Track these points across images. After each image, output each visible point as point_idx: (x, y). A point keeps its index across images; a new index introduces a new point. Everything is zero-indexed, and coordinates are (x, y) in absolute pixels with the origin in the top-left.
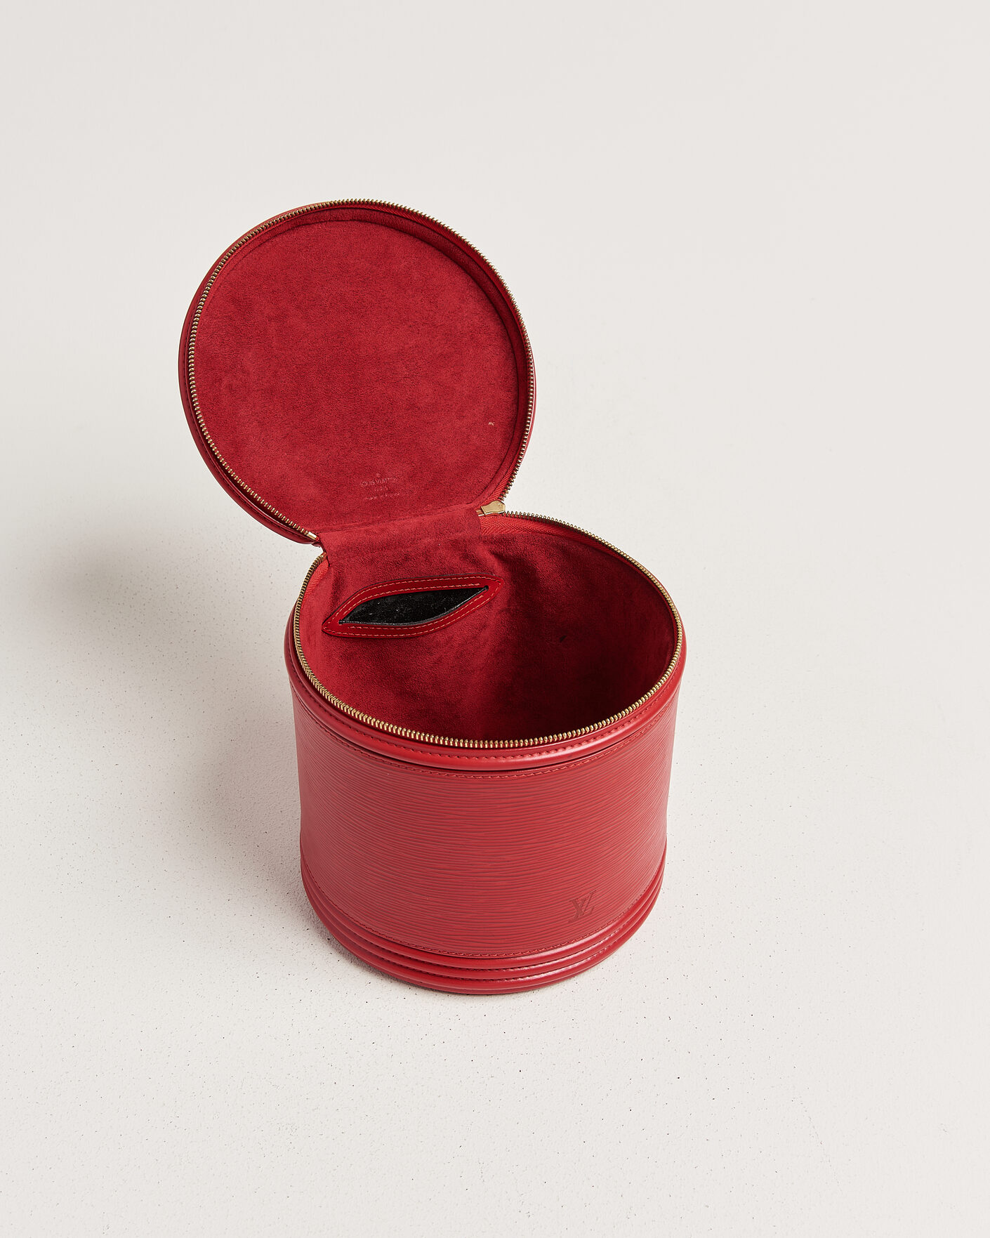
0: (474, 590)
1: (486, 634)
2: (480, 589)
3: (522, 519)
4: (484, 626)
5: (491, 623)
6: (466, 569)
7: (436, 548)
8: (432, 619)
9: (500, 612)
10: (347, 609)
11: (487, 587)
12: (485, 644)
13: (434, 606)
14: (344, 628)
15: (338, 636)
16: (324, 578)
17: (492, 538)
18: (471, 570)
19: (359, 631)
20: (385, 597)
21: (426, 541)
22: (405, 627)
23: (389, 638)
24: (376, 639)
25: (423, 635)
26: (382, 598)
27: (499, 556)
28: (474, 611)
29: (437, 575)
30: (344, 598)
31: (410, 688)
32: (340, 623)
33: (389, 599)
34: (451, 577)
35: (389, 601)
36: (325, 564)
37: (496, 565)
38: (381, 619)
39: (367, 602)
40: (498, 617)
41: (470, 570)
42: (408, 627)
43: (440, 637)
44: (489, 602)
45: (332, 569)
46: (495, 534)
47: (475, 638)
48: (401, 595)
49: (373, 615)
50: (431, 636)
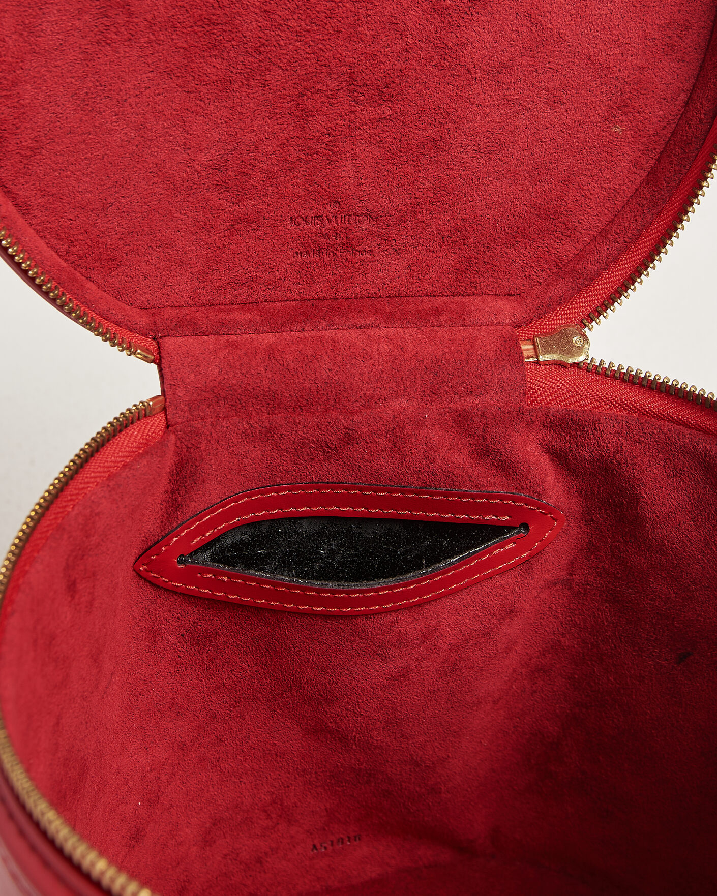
0: (497, 530)
1: (512, 629)
2: (510, 528)
3: (623, 380)
4: (511, 612)
5: (527, 606)
6: (482, 481)
7: (419, 423)
8: (391, 581)
9: (550, 585)
10: (200, 531)
11: (526, 526)
12: (508, 650)
13: (405, 553)
14: (188, 576)
15: (174, 591)
16: (146, 453)
17: (547, 416)
18: (494, 484)
19: (221, 586)
20: (296, 519)
21: (398, 405)
22: (326, 591)
23: (290, 612)
24: (259, 609)
25: (367, 615)
26: (289, 519)
27: (560, 458)
28: (490, 577)
29: (416, 485)
30: (195, 506)
31: (335, 721)
32: (180, 562)
33: (305, 524)
34: (446, 495)
35: (305, 528)
36: (159, 421)
37: (550, 479)
38: (284, 566)
39: (253, 524)
40: (542, 596)
41: (490, 484)
42: (333, 592)
43: (407, 624)
44: (527, 561)
45: (172, 437)
46: (554, 408)
47: (487, 634)
48: (333, 519)
49: (267, 555)
50: (386, 620)
